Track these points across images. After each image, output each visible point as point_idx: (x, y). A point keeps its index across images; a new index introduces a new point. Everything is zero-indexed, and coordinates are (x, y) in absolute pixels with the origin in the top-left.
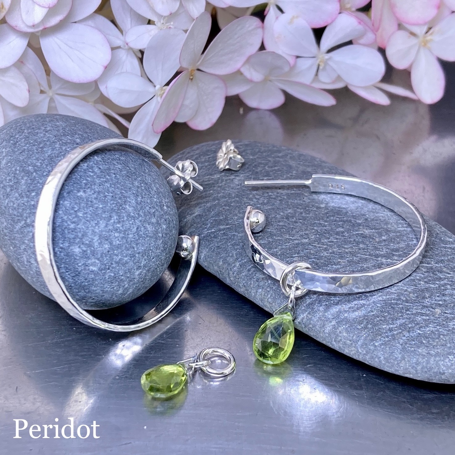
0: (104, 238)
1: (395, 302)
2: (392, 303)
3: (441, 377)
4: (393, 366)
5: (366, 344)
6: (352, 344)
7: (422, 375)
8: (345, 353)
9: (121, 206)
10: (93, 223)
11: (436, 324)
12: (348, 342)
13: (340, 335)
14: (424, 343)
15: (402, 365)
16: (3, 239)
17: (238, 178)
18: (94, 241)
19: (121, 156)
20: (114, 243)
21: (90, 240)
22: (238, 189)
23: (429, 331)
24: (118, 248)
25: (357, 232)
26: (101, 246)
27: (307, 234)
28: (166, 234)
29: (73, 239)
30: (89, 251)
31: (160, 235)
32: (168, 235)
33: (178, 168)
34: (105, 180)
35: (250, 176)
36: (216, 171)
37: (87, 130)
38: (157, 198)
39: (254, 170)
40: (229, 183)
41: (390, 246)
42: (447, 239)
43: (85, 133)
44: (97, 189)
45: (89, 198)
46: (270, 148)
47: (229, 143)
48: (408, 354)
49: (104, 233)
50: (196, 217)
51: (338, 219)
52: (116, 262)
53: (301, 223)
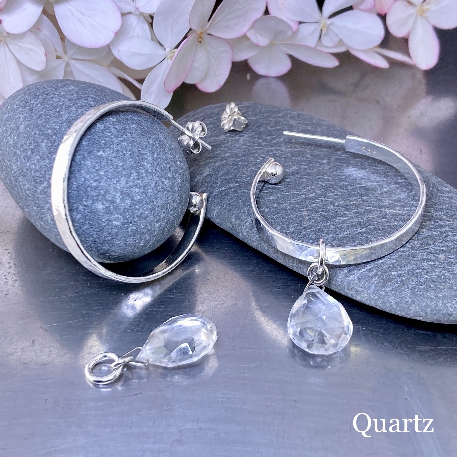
0: (126, 194)
3: (449, 319)
4: (404, 310)
5: (377, 290)
6: (364, 291)
7: (432, 317)
9: (139, 163)
10: (114, 181)
11: (442, 269)
12: (360, 289)
13: (352, 282)
14: (431, 287)
15: (412, 309)
16: (26, 200)
17: (242, 138)
18: (116, 197)
19: (134, 116)
20: (135, 198)
21: (112, 196)
22: (244, 148)
23: (436, 275)
24: (139, 202)
25: (360, 186)
26: (123, 202)
27: (313, 189)
28: (181, 188)
29: (96, 196)
30: (112, 207)
31: (176, 189)
32: (183, 189)
33: (188, 129)
34: (122, 139)
35: (254, 136)
36: (221, 132)
37: (99, 94)
38: (171, 154)
39: (257, 131)
40: (235, 143)
41: (391, 197)
42: (444, 188)
43: (97, 96)
44: (115, 149)
45: (109, 157)
46: (270, 109)
47: (233, 105)
48: (418, 298)
49: (125, 189)
50: (206, 176)
51: (341, 173)
52: (138, 217)
53: (306, 178)
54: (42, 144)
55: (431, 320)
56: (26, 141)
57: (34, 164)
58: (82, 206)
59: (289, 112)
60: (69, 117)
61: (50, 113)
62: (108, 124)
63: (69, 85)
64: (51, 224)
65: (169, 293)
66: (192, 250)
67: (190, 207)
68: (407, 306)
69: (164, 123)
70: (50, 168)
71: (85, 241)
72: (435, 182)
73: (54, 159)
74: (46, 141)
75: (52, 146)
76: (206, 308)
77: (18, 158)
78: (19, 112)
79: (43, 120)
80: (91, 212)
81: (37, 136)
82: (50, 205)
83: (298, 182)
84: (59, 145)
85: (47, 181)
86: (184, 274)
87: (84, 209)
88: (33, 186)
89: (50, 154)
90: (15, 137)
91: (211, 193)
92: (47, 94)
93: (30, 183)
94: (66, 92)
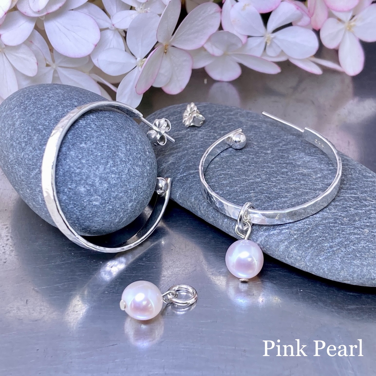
0: (103, 179)
1: (333, 225)
2: (330, 226)
3: (372, 282)
4: (334, 275)
5: (313, 259)
6: (301, 259)
7: (358, 281)
8: (296, 266)
9: (115, 153)
10: (94, 168)
11: (366, 241)
12: (299, 257)
14: (357, 256)
15: (341, 274)
16: (20, 184)
17: (200, 133)
18: (96, 182)
19: (110, 114)
20: (111, 182)
21: (92, 181)
22: (201, 141)
23: (361, 246)
24: (115, 186)
25: (298, 172)
26: (102, 185)
27: (259, 175)
28: (150, 174)
29: (79, 181)
30: (92, 190)
31: (146, 174)
32: (151, 174)
33: (155, 125)
34: (100, 133)
35: (210, 131)
36: (183, 127)
37: (81, 95)
38: (141, 146)
39: (213, 126)
40: (194, 136)
41: (324, 181)
42: (368, 174)
43: (80, 97)
44: (95, 141)
45: (90, 148)
46: (224, 108)
47: (193, 105)
48: (346, 265)
49: (103, 175)
50: (170, 164)
51: (282, 162)
52: (114, 198)
53: (253, 166)
54: (35, 137)
55: (357, 284)
56: (21, 135)
57: (28, 154)
58: (67, 189)
59: (239, 110)
60: (57, 115)
61: (40, 111)
62: (89, 121)
63: (56, 88)
64: (41, 204)
65: (140, 261)
66: (159, 225)
67: (157, 190)
68: (337, 272)
69: (135, 120)
70: (41, 157)
71: (70, 218)
72: (360, 169)
73: (44, 150)
74: (38, 135)
75: (42, 139)
76: (170, 273)
77: (14, 149)
78: (15, 111)
79: (35, 118)
80: (75, 194)
81: (30, 130)
82: (40, 188)
83: (247, 169)
84: (48, 138)
85: (39, 168)
86: (152, 245)
87: (69, 192)
88: (27, 172)
89: (40, 145)
90: (12, 132)
91: (174, 178)
92: (38, 96)
93: (24, 170)
94: (54, 94)
